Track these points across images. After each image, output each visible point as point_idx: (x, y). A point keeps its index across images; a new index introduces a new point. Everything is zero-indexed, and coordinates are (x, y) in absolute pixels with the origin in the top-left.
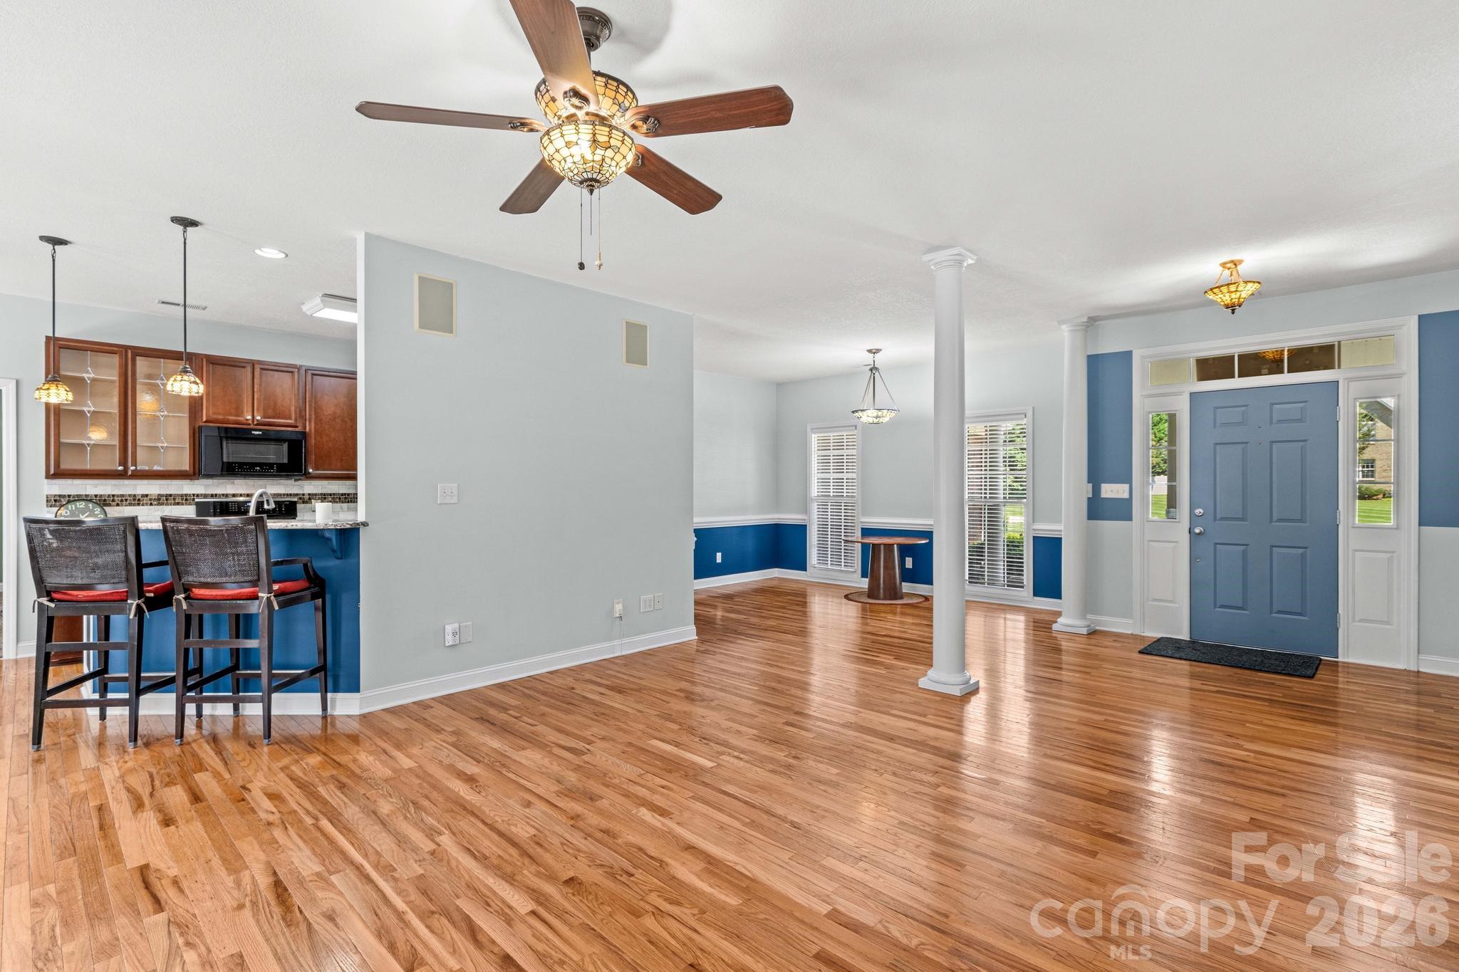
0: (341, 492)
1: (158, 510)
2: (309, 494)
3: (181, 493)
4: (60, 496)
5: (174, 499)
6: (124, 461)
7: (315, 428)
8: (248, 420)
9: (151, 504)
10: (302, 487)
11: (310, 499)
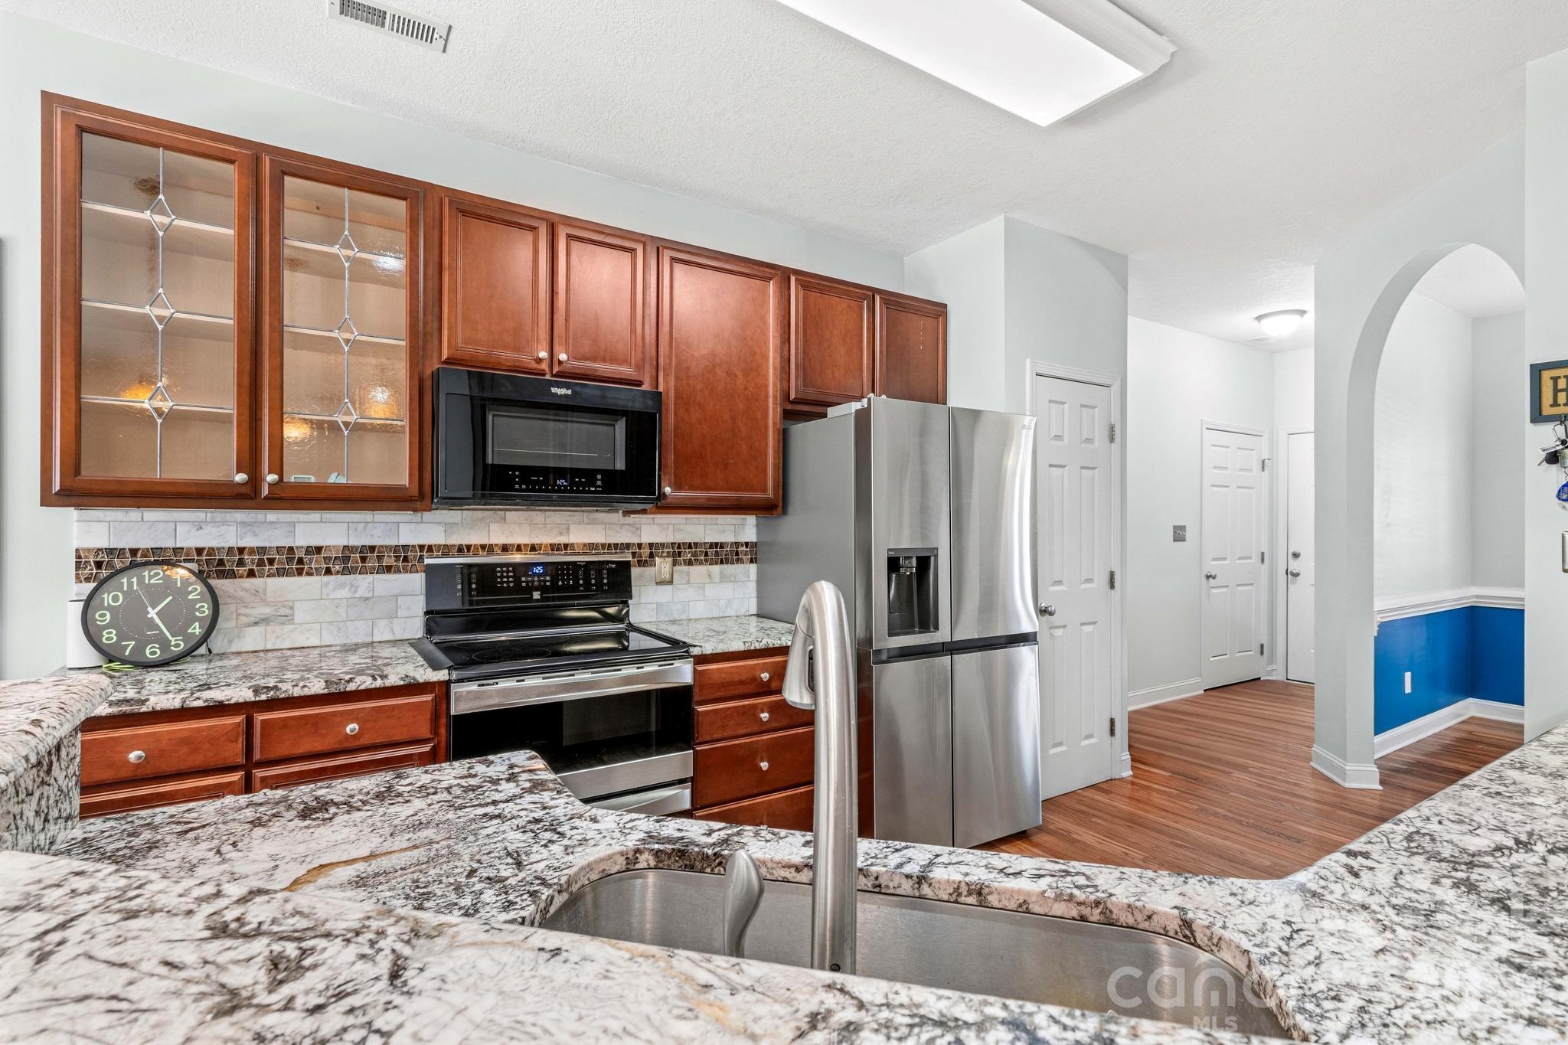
0: (709, 539)
1: (342, 586)
2: (651, 545)
3: (393, 542)
4: (110, 551)
5: (380, 558)
6: (250, 461)
7: (676, 390)
8: (539, 361)
9: (328, 572)
10: (637, 529)
11: (651, 555)
